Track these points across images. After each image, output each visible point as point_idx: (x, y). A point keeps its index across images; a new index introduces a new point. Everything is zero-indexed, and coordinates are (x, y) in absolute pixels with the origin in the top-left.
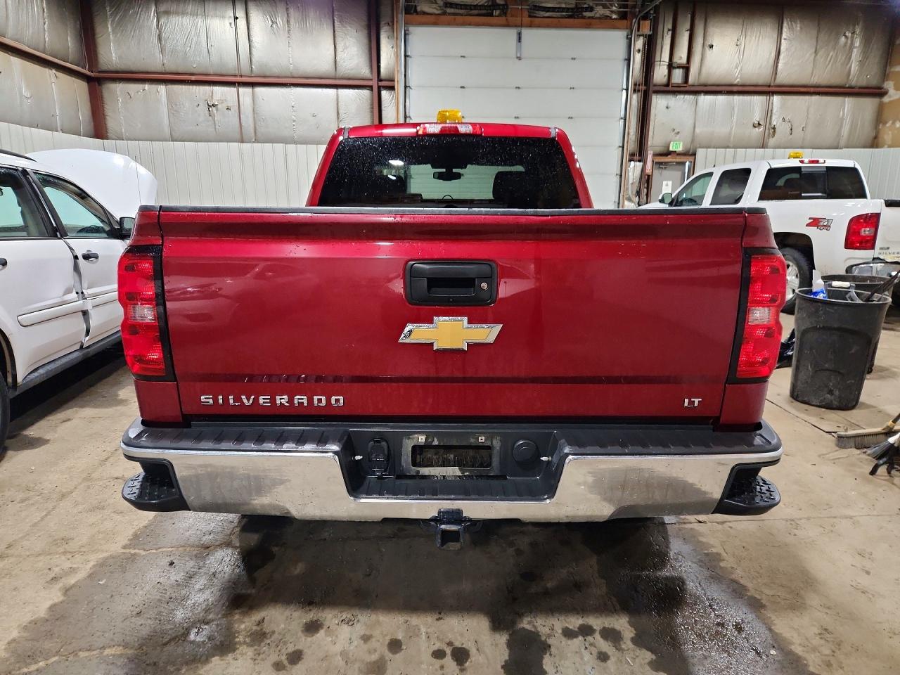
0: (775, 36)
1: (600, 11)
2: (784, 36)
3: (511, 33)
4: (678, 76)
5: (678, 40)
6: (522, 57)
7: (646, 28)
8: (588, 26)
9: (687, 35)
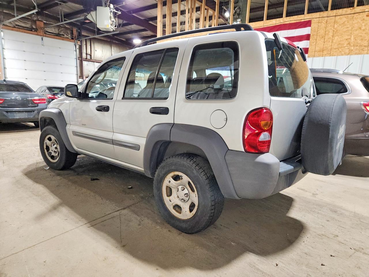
0: (111, 50)
1: (65, 36)
2: (112, 51)
3: (40, 37)
4: (89, 57)
5: (87, 46)
6: (44, 45)
7: (79, 43)
8: (63, 40)
9: (90, 46)
